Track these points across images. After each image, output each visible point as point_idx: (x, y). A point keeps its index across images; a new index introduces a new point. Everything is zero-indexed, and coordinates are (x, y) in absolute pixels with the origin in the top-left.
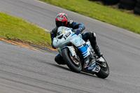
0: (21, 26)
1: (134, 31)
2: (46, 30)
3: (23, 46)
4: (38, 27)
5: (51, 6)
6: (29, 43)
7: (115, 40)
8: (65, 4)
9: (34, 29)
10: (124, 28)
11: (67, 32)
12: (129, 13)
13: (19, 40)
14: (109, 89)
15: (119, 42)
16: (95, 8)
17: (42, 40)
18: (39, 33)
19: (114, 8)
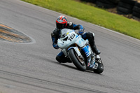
11: (71, 34)
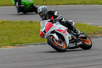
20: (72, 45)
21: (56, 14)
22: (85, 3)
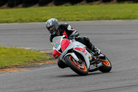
0: (3, 53)
1: (109, 19)
2: (27, 48)
3: (12, 70)
4: (18, 48)
5: (24, 24)
6: (16, 66)
7: (95, 34)
8: (36, 17)
9: (15, 51)
10: (99, 19)
12: (98, 4)
13: (6, 67)
14: (106, 82)
15: (100, 34)
16: (66, 11)
17: (27, 59)
18: (22, 54)
19: (83, 4)
20: (93, 67)
21: (69, 28)
22: (22, 21)
